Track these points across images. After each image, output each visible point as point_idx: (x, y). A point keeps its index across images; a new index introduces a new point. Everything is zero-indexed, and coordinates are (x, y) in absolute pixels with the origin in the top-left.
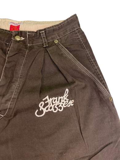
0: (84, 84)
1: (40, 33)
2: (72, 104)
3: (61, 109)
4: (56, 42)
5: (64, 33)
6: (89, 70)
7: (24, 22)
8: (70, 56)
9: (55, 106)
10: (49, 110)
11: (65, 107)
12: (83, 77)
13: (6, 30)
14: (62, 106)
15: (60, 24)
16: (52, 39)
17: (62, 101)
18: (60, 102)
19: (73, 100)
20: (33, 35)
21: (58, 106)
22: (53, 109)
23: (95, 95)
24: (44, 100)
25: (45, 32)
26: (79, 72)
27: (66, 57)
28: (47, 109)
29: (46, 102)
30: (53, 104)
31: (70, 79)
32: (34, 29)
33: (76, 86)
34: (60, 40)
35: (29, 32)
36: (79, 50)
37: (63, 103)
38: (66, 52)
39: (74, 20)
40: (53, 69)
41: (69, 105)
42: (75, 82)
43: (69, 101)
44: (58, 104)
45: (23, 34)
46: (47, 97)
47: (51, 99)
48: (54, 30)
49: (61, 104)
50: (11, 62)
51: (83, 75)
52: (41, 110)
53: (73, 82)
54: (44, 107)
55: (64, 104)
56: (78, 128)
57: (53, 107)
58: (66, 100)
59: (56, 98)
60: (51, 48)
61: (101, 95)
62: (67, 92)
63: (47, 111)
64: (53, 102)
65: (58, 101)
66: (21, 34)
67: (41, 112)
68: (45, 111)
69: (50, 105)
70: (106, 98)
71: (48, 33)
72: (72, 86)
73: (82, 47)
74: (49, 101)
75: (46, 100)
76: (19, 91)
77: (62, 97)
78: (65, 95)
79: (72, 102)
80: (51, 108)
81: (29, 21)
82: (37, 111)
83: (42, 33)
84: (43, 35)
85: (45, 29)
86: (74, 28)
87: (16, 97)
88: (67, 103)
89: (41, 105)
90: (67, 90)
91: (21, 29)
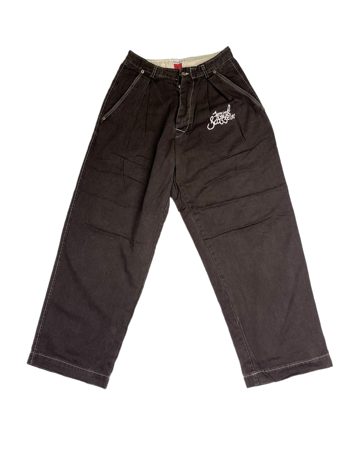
0: (241, 102)
1: (201, 67)
2: (234, 117)
3: (226, 122)
4: (215, 72)
5: (220, 64)
6: (245, 90)
7: (184, 60)
8: (228, 81)
9: (221, 119)
10: (217, 123)
11: (229, 119)
12: (240, 96)
13: (173, 69)
14: (226, 119)
15: (216, 57)
16: (211, 70)
17: (226, 115)
18: (225, 116)
19: (234, 114)
20: (195, 69)
21: (223, 119)
22: (220, 122)
23: (251, 109)
24: (213, 114)
25: (205, 65)
26: (237, 93)
27: (225, 83)
28: (216, 122)
29: (215, 117)
30: (220, 118)
31: (230, 98)
32: (194, 64)
33: (235, 103)
34: (218, 70)
35: (192, 67)
36: (234, 77)
37: (227, 116)
38: (223, 78)
39: (227, 52)
40: (215, 93)
41: (231, 118)
42: (234, 99)
43: (231, 115)
44: (224, 118)
45: (187, 70)
46: (216, 112)
47: (218, 113)
48: (212, 63)
49: (226, 118)
50: (183, 92)
51: (240, 94)
52: (211, 123)
53: (233, 100)
54: (213, 121)
55: (228, 118)
56: (241, 133)
57: (220, 121)
58: (229, 114)
59: (222, 113)
60: (211, 78)
61: (255, 107)
62: (229, 107)
63: (216, 124)
64: (220, 117)
65: (223, 115)
66: (186, 70)
67: (211, 126)
68: (214, 124)
69: (218, 119)
70: (259, 108)
71: (207, 66)
72: (233, 102)
73: (237, 74)
74: (217, 115)
75: (215, 115)
76: (193, 113)
77: (226, 112)
78: (228, 110)
79: (233, 116)
80: (219, 121)
81: (188, 58)
82: (209, 124)
83: (203, 67)
84: (204, 68)
85: (204, 63)
86: (228, 58)
87: (193, 116)
88: (230, 117)
89: (212, 120)
90: (229, 105)
91: (184, 66)
